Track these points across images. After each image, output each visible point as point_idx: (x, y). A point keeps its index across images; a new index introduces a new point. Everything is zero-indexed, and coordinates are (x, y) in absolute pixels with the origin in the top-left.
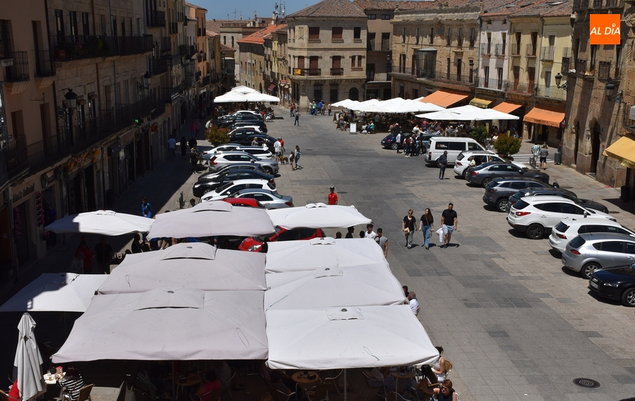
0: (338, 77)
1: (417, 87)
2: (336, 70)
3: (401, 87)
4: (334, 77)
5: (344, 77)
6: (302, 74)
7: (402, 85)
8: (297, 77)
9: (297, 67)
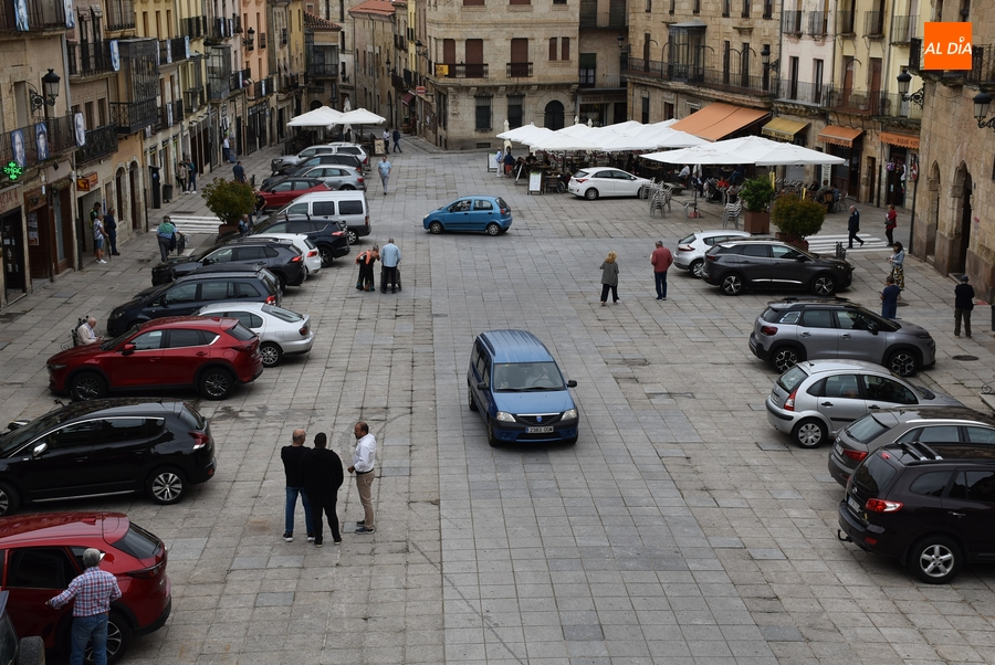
0: (522, 81)
1: (670, 98)
2: (519, 66)
3: (644, 98)
4: (515, 81)
5: (534, 80)
6: (452, 74)
7: (646, 96)
8: (442, 81)
9: (441, 60)
